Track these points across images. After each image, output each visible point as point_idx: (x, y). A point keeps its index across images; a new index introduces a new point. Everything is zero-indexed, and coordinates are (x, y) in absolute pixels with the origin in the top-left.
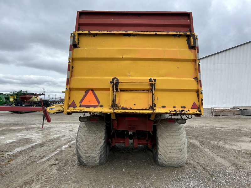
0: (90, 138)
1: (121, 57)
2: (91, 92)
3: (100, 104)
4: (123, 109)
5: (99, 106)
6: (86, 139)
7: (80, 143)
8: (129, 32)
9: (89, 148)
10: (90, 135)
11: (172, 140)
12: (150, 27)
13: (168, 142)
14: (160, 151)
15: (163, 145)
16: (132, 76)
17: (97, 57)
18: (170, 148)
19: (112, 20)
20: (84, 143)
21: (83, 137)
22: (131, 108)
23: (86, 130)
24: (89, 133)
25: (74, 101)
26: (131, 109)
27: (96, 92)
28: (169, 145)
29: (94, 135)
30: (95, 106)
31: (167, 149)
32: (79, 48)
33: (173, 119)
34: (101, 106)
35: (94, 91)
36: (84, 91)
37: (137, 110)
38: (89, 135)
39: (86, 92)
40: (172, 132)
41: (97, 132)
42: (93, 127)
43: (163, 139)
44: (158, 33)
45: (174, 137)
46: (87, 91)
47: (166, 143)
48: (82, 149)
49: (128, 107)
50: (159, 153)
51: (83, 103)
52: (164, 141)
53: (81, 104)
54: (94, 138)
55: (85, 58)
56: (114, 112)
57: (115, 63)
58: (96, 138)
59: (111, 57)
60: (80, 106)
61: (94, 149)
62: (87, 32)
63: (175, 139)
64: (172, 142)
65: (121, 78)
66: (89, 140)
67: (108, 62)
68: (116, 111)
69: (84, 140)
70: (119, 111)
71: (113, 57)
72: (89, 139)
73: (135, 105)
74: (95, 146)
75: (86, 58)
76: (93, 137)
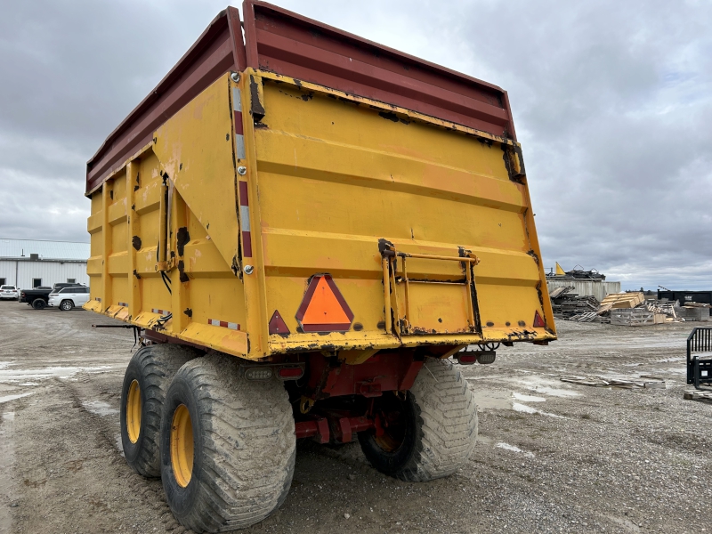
0: (259, 433)
1: (390, 179)
2: (322, 282)
3: (355, 321)
4: (418, 333)
5: (352, 326)
6: (247, 438)
7: (226, 455)
8: (400, 110)
9: (261, 468)
10: (258, 423)
11: (455, 407)
12: (435, 107)
13: (447, 415)
14: (428, 441)
15: (437, 425)
16: (419, 239)
17: (328, 170)
18: (451, 430)
19: (349, 62)
20: (243, 454)
21: (234, 434)
22: (434, 331)
23: (240, 409)
24: (253, 418)
25: (276, 313)
26: (434, 334)
27: (338, 282)
28: (449, 422)
29: (269, 423)
30: (343, 328)
31: (445, 433)
32: (268, 131)
33: (469, 352)
34: (358, 328)
35: (334, 280)
36: (304, 280)
37: (447, 334)
38: (254, 424)
39: (309, 281)
40: (447, 385)
41: (276, 410)
42: (259, 396)
43: (434, 407)
44: (459, 128)
45: (456, 398)
46: (313, 277)
47: (442, 417)
48: (232, 476)
49: (428, 328)
50: (426, 445)
51: (306, 320)
52: (436, 411)
53: (302, 323)
54: (271, 432)
55: (294, 167)
56: (403, 345)
57: (375, 195)
58: (277, 431)
59: (366, 176)
60: (300, 330)
61: (272, 469)
62: (289, 80)
63: (459, 404)
64: (454, 414)
65: (399, 243)
66: (259, 441)
67: (357, 191)
68: (406, 341)
69: (241, 442)
70: (414, 341)
71: (370, 177)
72: (257, 438)
73: (440, 320)
74: (276, 458)
75: (298, 167)
76: (269, 429)
